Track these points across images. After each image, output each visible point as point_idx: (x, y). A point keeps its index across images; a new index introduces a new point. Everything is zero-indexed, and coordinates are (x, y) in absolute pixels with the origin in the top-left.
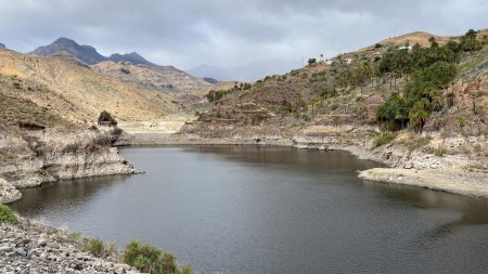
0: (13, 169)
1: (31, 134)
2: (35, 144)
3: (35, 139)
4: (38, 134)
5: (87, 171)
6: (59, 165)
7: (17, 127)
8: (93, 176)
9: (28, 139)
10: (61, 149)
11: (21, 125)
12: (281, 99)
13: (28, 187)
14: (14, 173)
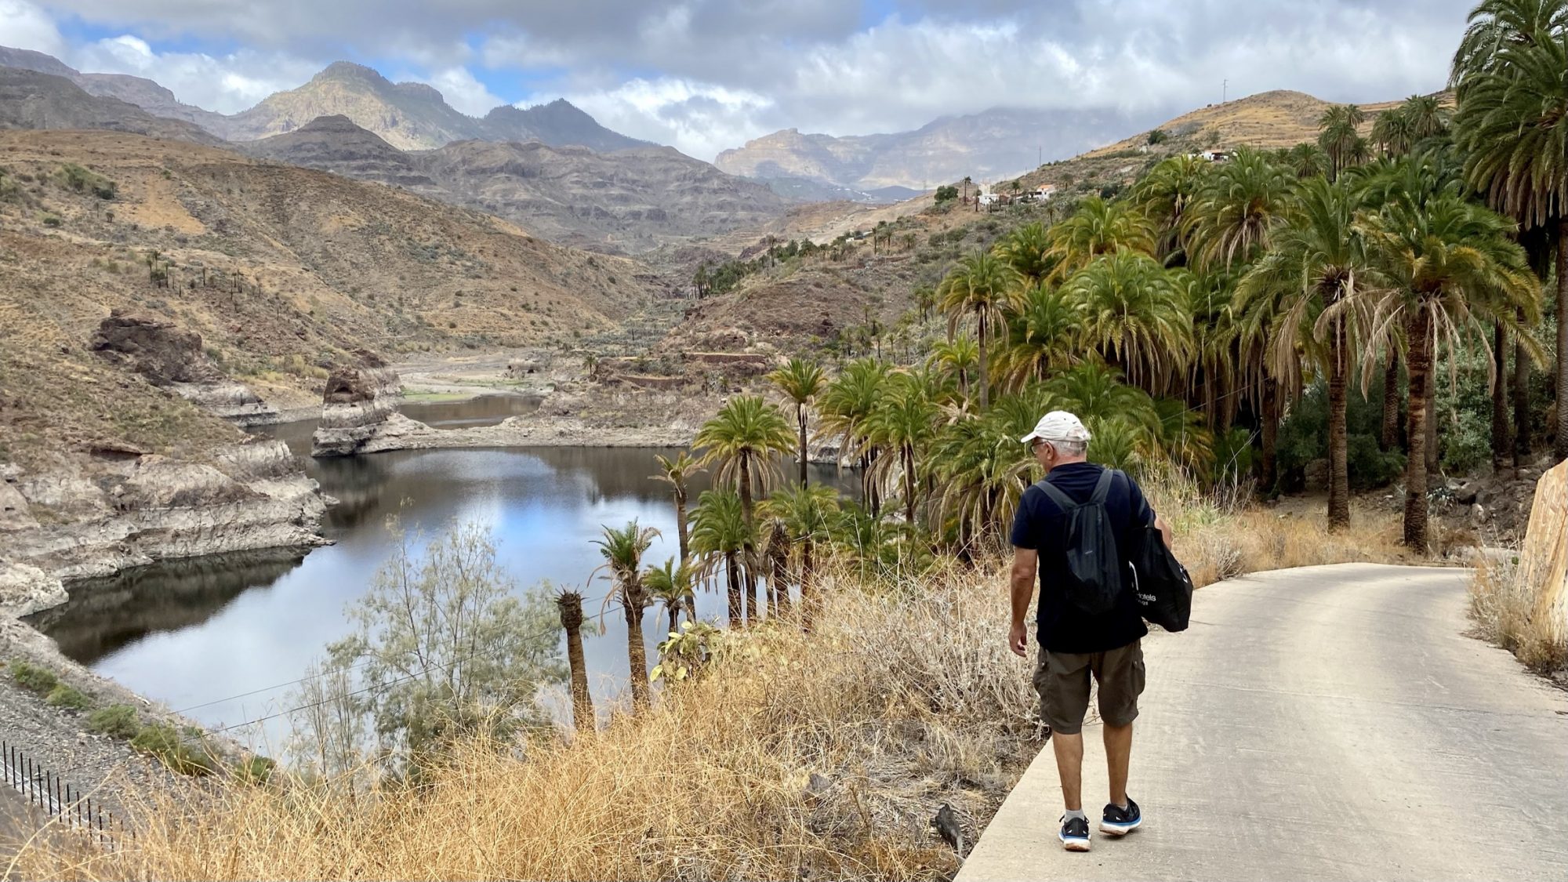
0: (68, 543)
1: (113, 468)
2: (118, 489)
3: (121, 479)
4: (127, 468)
5: (217, 542)
6: (164, 531)
7: (87, 457)
8: (228, 552)
9: (105, 483)
10: (166, 499)
11: (95, 451)
12: (817, 318)
13: (93, 578)
14: (69, 552)
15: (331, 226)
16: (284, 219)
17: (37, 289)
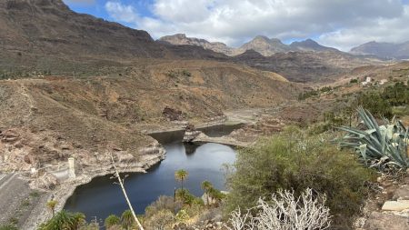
7: (112, 151)
15: (230, 80)
16: (222, 78)
17: (156, 101)
